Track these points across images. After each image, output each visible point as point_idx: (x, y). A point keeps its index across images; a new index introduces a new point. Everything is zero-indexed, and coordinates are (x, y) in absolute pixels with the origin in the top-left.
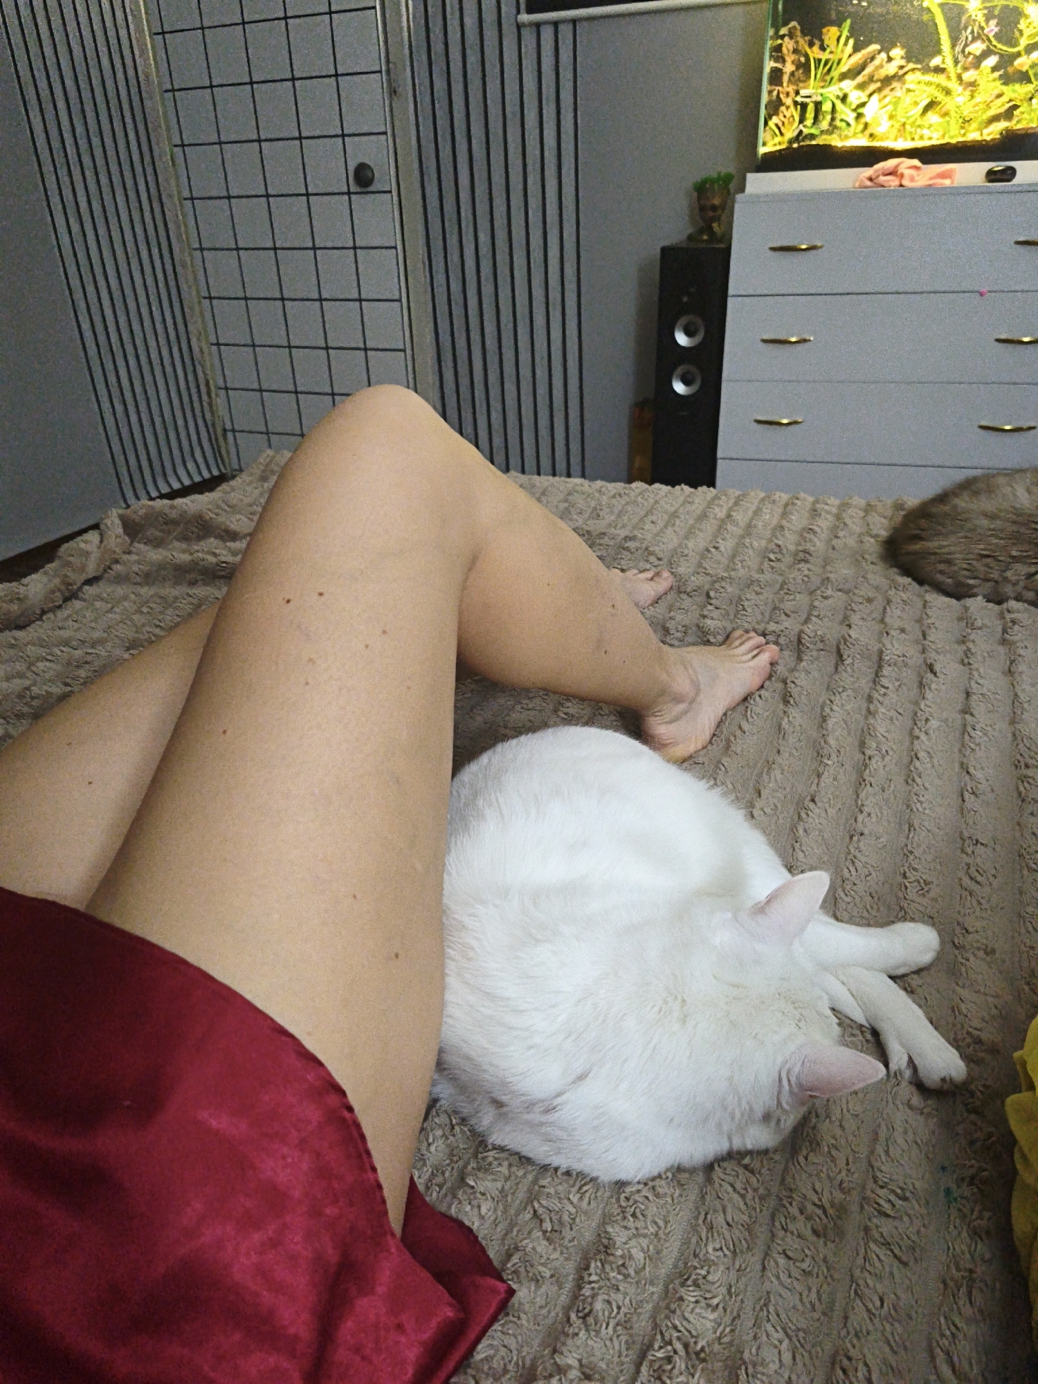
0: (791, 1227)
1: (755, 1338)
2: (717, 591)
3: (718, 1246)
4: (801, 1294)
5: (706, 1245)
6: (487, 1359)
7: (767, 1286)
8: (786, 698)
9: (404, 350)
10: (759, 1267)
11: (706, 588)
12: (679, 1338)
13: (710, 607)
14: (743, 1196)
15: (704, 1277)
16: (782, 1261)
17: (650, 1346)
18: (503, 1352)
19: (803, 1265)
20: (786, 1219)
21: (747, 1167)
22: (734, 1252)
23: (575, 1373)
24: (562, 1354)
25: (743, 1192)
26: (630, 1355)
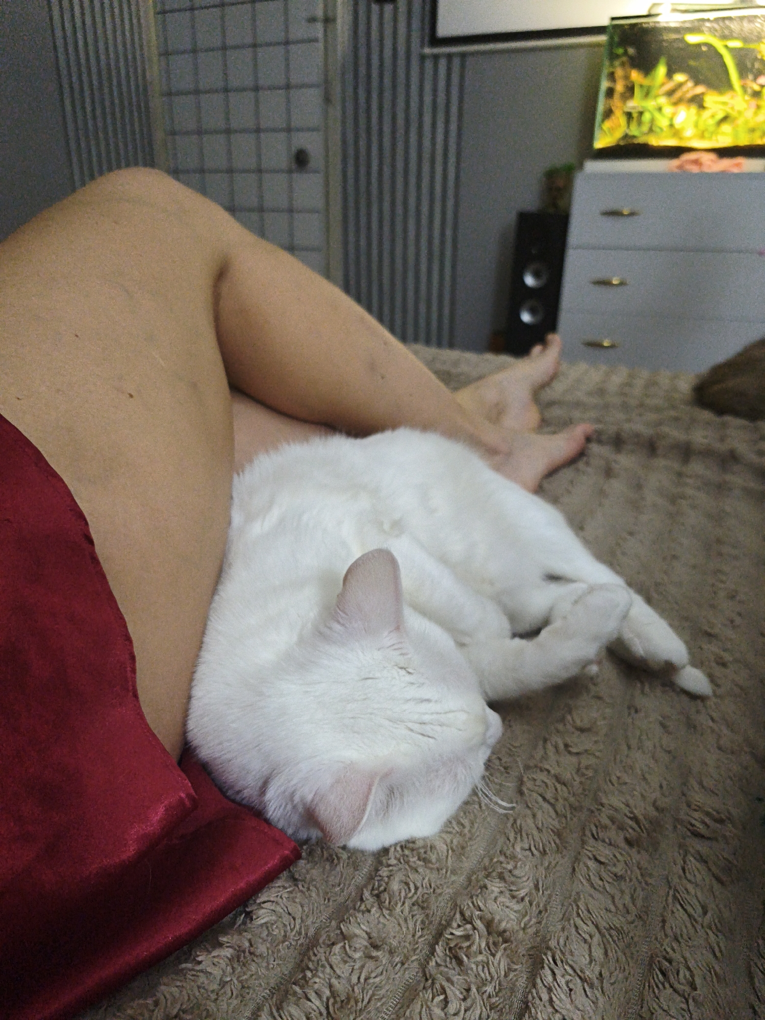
0: (602, 836)
3: (527, 847)
5: (513, 844)
7: (577, 886)
10: (568, 868)
12: (481, 918)
14: (553, 806)
15: (510, 871)
16: (591, 864)
17: (449, 924)
19: (614, 869)
20: (596, 827)
21: (557, 778)
22: (544, 853)
23: (362, 942)
24: (350, 924)
25: (553, 801)
26: (426, 936)
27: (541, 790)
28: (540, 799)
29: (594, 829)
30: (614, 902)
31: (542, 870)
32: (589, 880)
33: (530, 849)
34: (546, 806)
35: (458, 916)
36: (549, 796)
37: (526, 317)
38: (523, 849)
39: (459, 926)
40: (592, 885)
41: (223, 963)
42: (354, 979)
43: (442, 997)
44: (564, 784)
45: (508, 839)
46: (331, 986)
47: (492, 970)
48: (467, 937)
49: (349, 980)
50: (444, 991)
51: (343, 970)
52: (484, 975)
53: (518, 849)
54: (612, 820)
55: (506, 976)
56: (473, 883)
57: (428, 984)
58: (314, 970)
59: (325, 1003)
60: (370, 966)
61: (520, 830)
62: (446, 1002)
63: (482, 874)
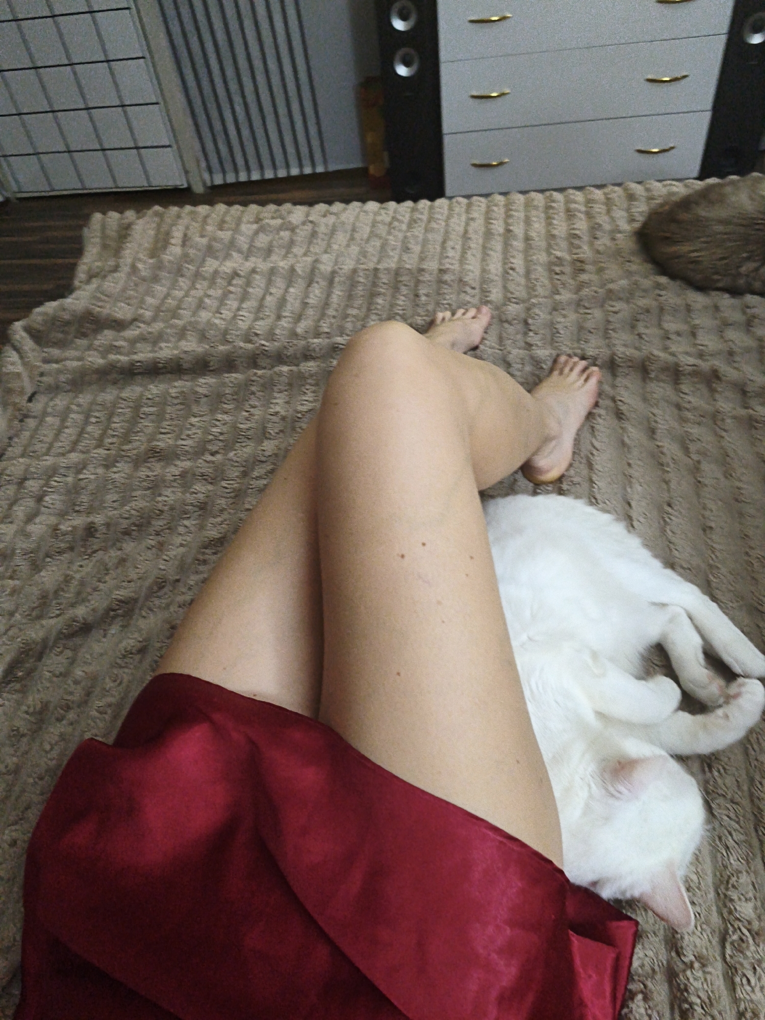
2: (533, 318)
3: (736, 858)
5: (729, 860)
6: (642, 966)
8: (619, 415)
10: (762, 866)
11: (523, 315)
12: (743, 926)
14: (738, 823)
15: (736, 881)
17: (726, 933)
18: (647, 959)
21: (732, 801)
22: (748, 861)
23: (696, 965)
24: (685, 955)
25: (737, 820)
26: (715, 941)
27: (725, 811)
28: (727, 819)
31: (753, 875)
33: (738, 860)
34: (733, 823)
35: (729, 925)
36: (732, 815)
37: (402, 71)
38: (735, 861)
39: (734, 933)
41: (642, 1003)
42: (705, 986)
43: (745, 978)
44: (737, 803)
45: (723, 855)
46: (699, 997)
47: (761, 953)
48: (741, 939)
49: (704, 989)
50: (744, 975)
52: (758, 957)
53: (732, 860)
56: (722, 896)
57: (733, 970)
58: (686, 990)
59: (703, 1008)
60: (709, 977)
61: (728, 847)
62: (748, 980)
63: (722, 887)
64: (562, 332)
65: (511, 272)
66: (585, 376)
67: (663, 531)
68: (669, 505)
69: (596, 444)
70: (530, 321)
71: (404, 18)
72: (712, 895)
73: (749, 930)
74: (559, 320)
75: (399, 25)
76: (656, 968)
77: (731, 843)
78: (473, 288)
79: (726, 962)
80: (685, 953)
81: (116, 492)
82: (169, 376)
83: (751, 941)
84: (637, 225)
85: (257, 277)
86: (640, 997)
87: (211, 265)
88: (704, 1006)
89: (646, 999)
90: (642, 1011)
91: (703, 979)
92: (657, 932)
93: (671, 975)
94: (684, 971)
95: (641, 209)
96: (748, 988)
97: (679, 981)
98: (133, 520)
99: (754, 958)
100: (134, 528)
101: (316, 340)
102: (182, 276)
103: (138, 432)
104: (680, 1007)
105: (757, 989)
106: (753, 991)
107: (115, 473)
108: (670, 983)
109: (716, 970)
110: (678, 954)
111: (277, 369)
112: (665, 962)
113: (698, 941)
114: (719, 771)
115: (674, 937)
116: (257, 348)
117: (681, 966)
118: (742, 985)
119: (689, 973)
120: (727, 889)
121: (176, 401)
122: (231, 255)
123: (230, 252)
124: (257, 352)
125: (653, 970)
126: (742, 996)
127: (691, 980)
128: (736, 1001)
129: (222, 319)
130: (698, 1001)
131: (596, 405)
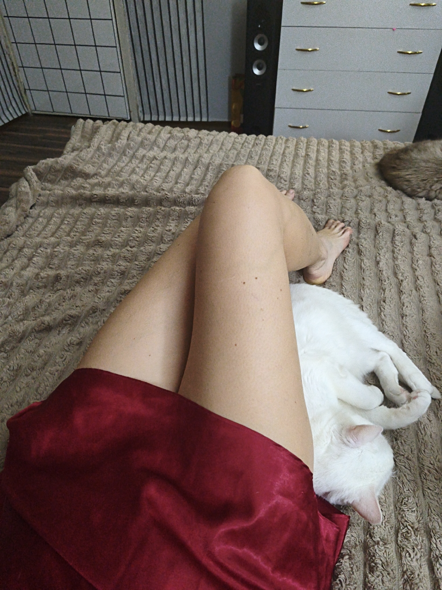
0: (427, 478)
1: (431, 520)
2: (317, 199)
3: (407, 489)
4: (437, 501)
5: (403, 489)
6: (349, 542)
7: (427, 501)
8: (360, 252)
9: (116, 47)
10: (422, 494)
11: (312, 197)
12: (409, 525)
13: (315, 207)
14: (410, 470)
15: (407, 501)
16: (429, 491)
17: (399, 528)
18: (353, 538)
19: (436, 491)
20: (425, 475)
21: (407, 458)
22: (414, 491)
23: (381, 543)
24: (374, 537)
25: (409, 468)
26: (393, 532)
27: (403, 464)
28: (404, 468)
29: (424, 476)
30: (438, 503)
31: (416, 499)
32: (429, 497)
33: (409, 490)
34: (407, 470)
35: (401, 525)
36: (407, 466)
38: (407, 490)
39: (403, 529)
40: (431, 499)
41: (348, 561)
42: (385, 556)
43: (408, 553)
44: (410, 460)
45: (400, 487)
46: (381, 560)
47: (418, 541)
48: (407, 532)
49: (384, 556)
50: (408, 552)
51: (381, 553)
52: (416, 542)
53: (405, 490)
54: (429, 471)
55: (422, 542)
56: (398, 509)
57: (401, 549)
58: (374, 556)
59: (382, 566)
60: (387, 551)
61: (403, 483)
62: (410, 554)
63: (399, 504)
64: (332, 208)
65: (307, 175)
66: (343, 231)
67: (379, 315)
68: (384, 302)
69: (347, 267)
70: (315, 201)
71: (261, 44)
72: (392, 508)
73: (412, 528)
74: (331, 202)
75: (258, 47)
76: (357, 543)
77: (405, 481)
78: (285, 181)
79: (398, 545)
80: (375, 536)
81: (75, 261)
82: (111, 205)
83: (413, 533)
84: (377, 161)
85: (167, 161)
86: (347, 557)
87: (141, 152)
88: (384, 566)
89: (350, 558)
90: (348, 564)
91: (384, 551)
92: (359, 524)
93: (366, 548)
94: (373, 546)
95: (380, 153)
96: (409, 559)
97: (370, 551)
98: (82, 275)
99: (413, 543)
100: (82, 280)
101: (196, 196)
102: (125, 155)
103: (91, 231)
104: (370, 565)
105: (414, 560)
106: (412, 560)
107: (75, 250)
108: (365, 552)
109: (392, 547)
110: (371, 537)
111: (173, 208)
112: (363, 540)
113: (383, 532)
114: (401, 442)
115: (369, 528)
116: (163, 196)
117: (372, 543)
118: (406, 557)
119: (376, 547)
120: (401, 505)
121: (114, 218)
122: (153, 148)
123: (153, 147)
124: (163, 198)
125: (356, 544)
126: (405, 563)
127: (377, 551)
128: (402, 565)
129: (144, 179)
130: (380, 562)
131: (348, 246)
